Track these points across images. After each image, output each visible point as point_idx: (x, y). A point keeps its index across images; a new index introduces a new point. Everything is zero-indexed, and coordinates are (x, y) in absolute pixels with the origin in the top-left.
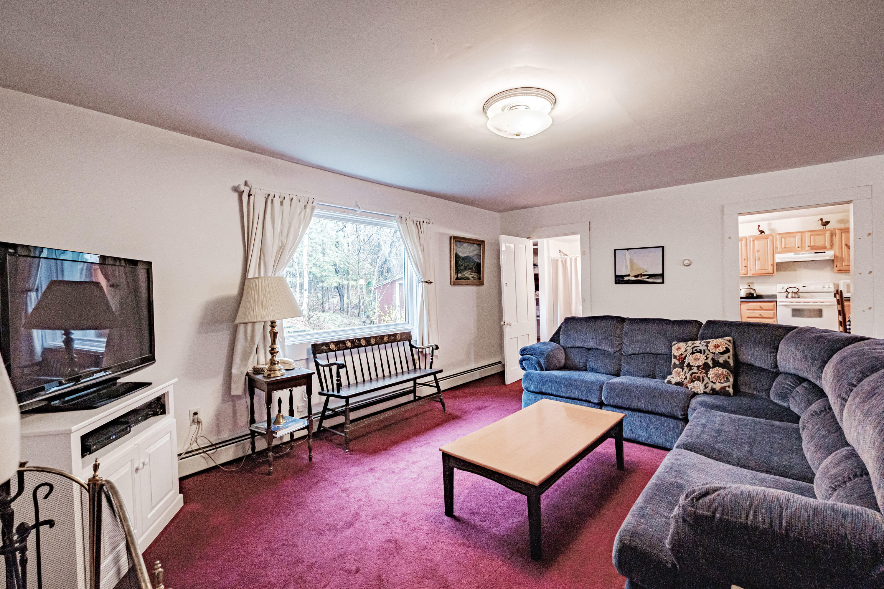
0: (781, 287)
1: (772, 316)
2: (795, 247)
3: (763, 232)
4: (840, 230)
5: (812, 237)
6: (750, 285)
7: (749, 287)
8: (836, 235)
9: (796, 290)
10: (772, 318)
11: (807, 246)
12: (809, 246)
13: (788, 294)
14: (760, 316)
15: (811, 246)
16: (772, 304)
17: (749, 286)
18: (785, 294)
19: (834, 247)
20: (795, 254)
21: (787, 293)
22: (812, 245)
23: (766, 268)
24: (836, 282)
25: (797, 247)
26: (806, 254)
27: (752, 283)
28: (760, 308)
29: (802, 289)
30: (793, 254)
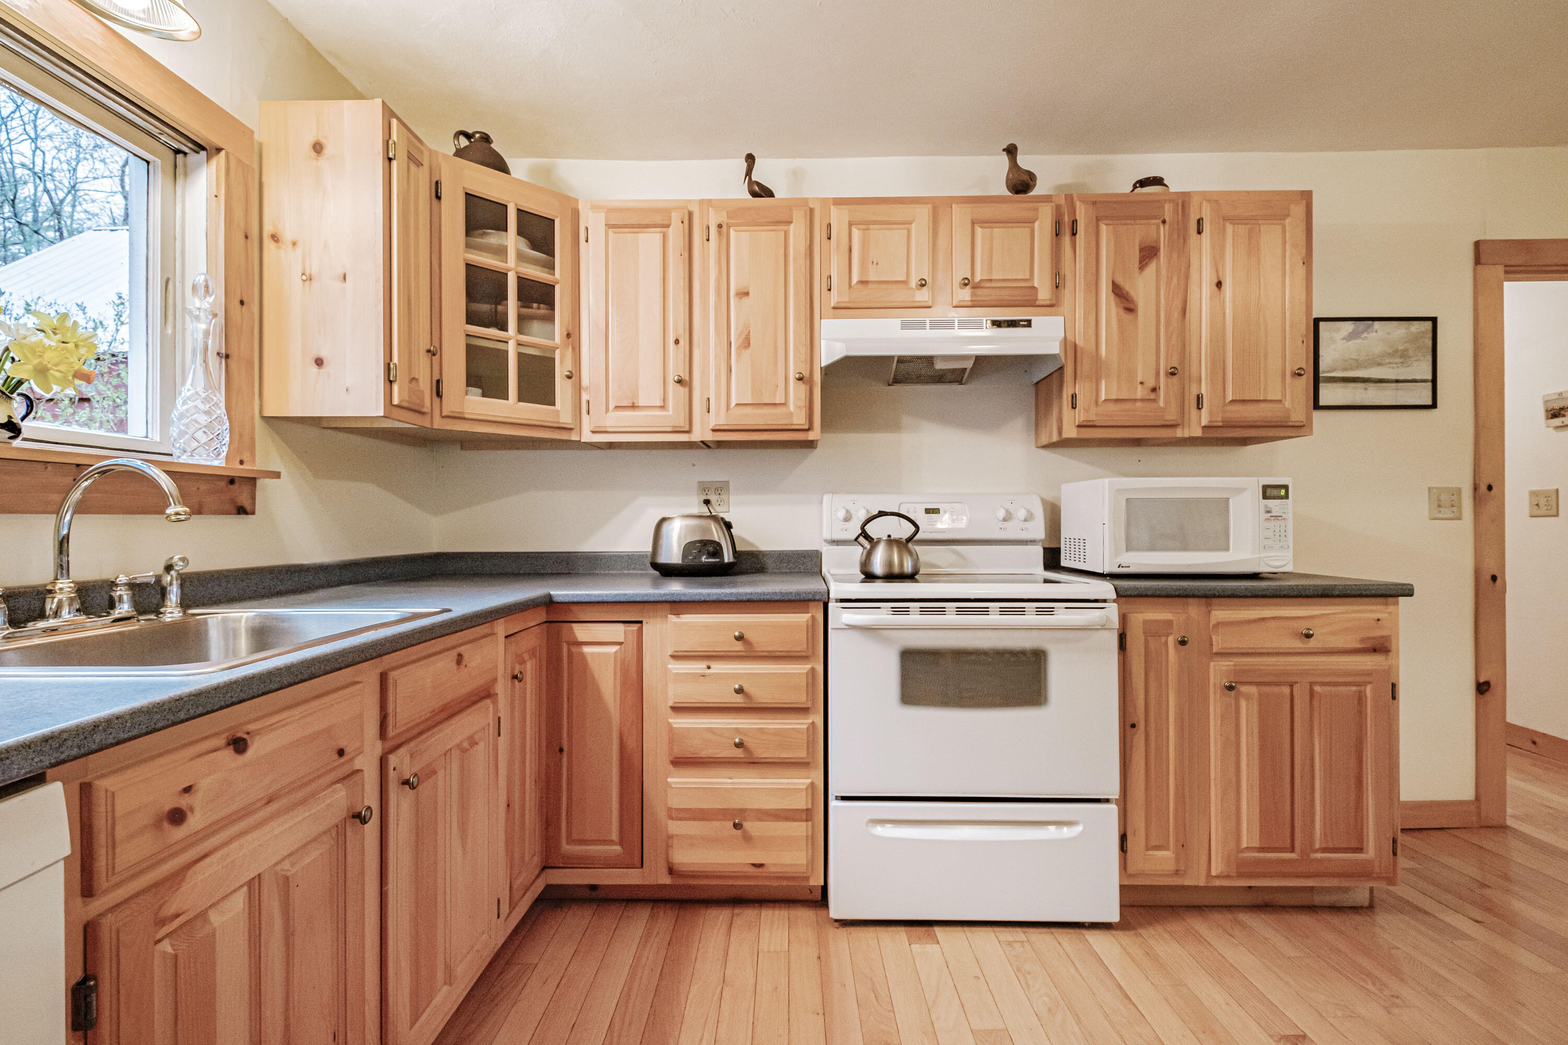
0: (842, 514)
1: (800, 698)
2: (905, 282)
3: (768, 193)
4: (1094, 203)
5: (979, 231)
6: (713, 498)
7: (704, 510)
8: (1074, 234)
9: (903, 530)
10: (802, 711)
11: (957, 279)
12: (966, 283)
13: (869, 554)
14: (738, 699)
15: (976, 287)
16: (800, 618)
17: (707, 502)
18: (857, 552)
19: (1067, 293)
20: (905, 326)
21: (867, 545)
22: (978, 278)
23: (779, 399)
24: (1049, 496)
25: (913, 283)
26: (949, 325)
27: (722, 488)
28: (739, 646)
29: (931, 527)
30: (898, 321)
